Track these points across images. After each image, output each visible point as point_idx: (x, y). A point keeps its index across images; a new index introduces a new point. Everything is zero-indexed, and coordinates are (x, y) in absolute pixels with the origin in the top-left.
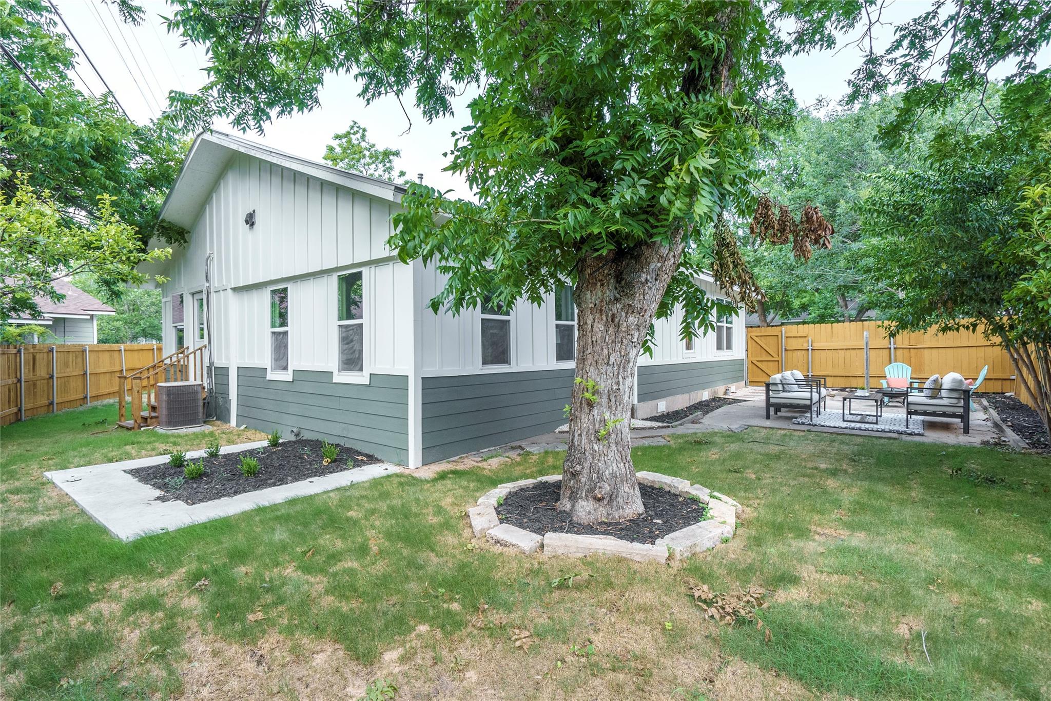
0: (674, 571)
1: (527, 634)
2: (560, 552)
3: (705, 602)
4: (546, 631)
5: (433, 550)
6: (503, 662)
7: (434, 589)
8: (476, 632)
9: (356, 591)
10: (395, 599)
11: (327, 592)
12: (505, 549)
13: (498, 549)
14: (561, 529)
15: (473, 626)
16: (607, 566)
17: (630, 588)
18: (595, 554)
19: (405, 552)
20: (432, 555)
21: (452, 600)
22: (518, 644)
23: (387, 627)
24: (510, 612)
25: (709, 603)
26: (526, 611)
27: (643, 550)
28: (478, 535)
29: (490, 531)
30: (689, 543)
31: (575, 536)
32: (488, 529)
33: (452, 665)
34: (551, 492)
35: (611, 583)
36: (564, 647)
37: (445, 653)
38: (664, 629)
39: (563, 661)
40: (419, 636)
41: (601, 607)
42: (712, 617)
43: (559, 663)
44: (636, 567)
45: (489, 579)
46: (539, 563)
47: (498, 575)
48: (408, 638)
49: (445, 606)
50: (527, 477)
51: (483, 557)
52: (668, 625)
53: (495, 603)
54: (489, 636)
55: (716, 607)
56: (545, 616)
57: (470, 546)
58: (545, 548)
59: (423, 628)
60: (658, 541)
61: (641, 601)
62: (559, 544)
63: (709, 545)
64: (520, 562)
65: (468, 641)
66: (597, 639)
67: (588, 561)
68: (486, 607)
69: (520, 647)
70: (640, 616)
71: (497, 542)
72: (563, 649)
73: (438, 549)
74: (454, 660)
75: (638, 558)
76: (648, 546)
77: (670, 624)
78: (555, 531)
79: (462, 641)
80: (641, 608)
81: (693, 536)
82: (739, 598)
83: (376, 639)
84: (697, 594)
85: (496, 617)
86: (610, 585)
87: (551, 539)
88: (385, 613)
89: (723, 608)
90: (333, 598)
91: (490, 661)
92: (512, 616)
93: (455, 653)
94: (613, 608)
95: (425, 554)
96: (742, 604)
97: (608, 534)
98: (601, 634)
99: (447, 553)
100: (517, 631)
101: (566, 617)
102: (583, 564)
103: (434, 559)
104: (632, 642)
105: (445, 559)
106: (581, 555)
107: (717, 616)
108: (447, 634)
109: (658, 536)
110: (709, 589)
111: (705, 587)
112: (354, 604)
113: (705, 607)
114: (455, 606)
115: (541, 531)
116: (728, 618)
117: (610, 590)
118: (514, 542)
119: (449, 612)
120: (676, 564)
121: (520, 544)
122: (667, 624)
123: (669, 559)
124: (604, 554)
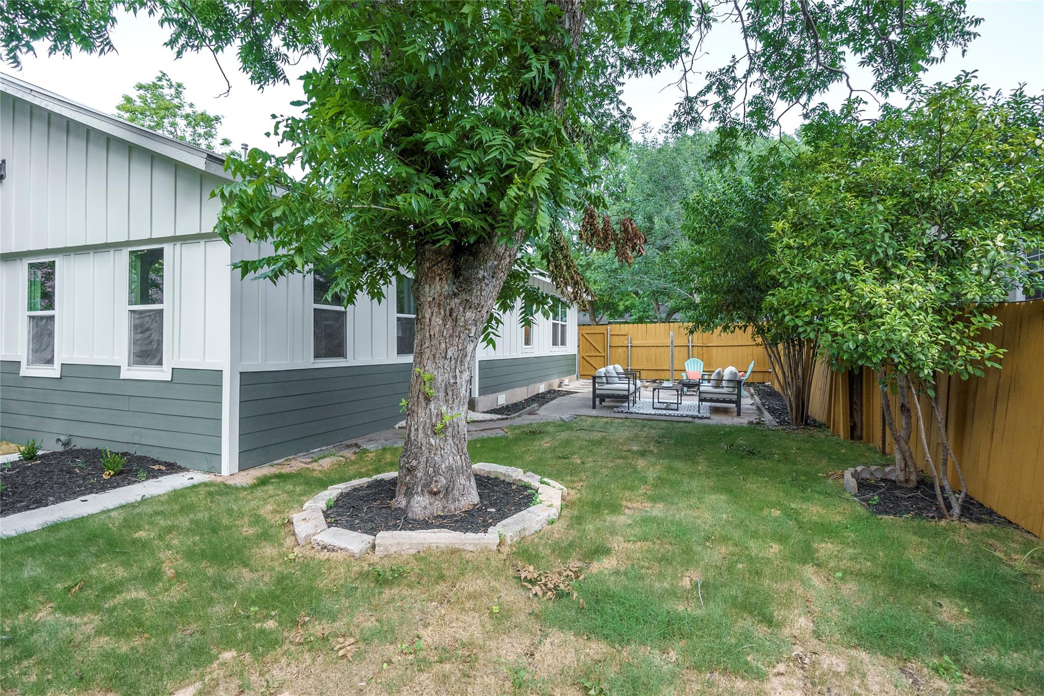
0: (504, 557)
1: (352, 640)
2: (392, 550)
3: (530, 581)
4: (373, 635)
5: (246, 565)
6: (324, 676)
7: (246, 609)
8: (293, 648)
9: (140, 625)
10: (194, 626)
11: (98, 633)
12: (333, 554)
13: (325, 555)
14: (395, 527)
15: (291, 642)
16: (440, 559)
17: (462, 578)
18: (429, 548)
19: (210, 572)
20: (245, 571)
21: (267, 617)
22: (341, 653)
23: (180, 662)
24: (334, 621)
25: (533, 582)
26: (353, 616)
27: (476, 539)
28: (302, 542)
29: (315, 537)
30: (519, 528)
31: (409, 533)
32: (314, 534)
33: (263, 690)
34: (387, 489)
35: (443, 576)
36: (392, 647)
37: (254, 678)
38: (491, 613)
39: (390, 662)
40: (224, 664)
41: (432, 601)
42: (536, 594)
43: (385, 665)
44: (468, 556)
45: (312, 589)
46: (369, 565)
47: (322, 584)
48: (209, 670)
49: (258, 625)
50: (361, 476)
51: (305, 565)
52: (496, 609)
53: (317, 614)
54: (309, 651)
55: (539, 585)
56: (373, 619)
57: (291, 556)
58: (377, 548)
59: (228, 655)
60: (490, 529)
61: (471, 589)
62: (391, 542)
63: (537, 527)
64: (348, 566)
65: (284, 661)
66: (426, 634)
67: (421, 557)
68: (307, 619)
69: (344, 656)
70: (469, 604)
71: (324, 547)
72: (390, 650)
73: (252, 563)
74: (265, 684)
75: (470, 548)
76: (481, 535)
77: (497, 607)
78: (388, 528)
79: (276, 661)
80: (471, 596)
81: (523, 521)
82: (560, 574)
83: (165, 677)
84: (523, 576)
85: (318, 628)
86: (442, 577)
87: (383, 538)
88: (178, 646)
89: (546, 585)
90: (107, 638)
91: (308, 677)
92: (336, 624)
93: (267, 676)
94: (444, 599)
95: (236, 570)
96: (562, 578)
97: (443, 527)
98: (430, 628)
99: (263, 567)
100: (341, 640)
101: (395, 617)
102: (416, 560)
103: (246, 573)
104: (461, 631)
105: (261, 573)
106: (413, 551)
107: (540, 593)
108: (258, 657)
109: (491, 524)
110: (535, 569)
111: (531, 568)
112: (137, 642)
113: (530, 586)
114: (271, 624)
115: (373, 531)
116: (550, 593)
117: (441, 583)
118: (343, 546)
119: (262, 631)
120: (506, 549)
121: (349, 548)
122: (494, 607)
123: (499, 545)
124: (437, 547)
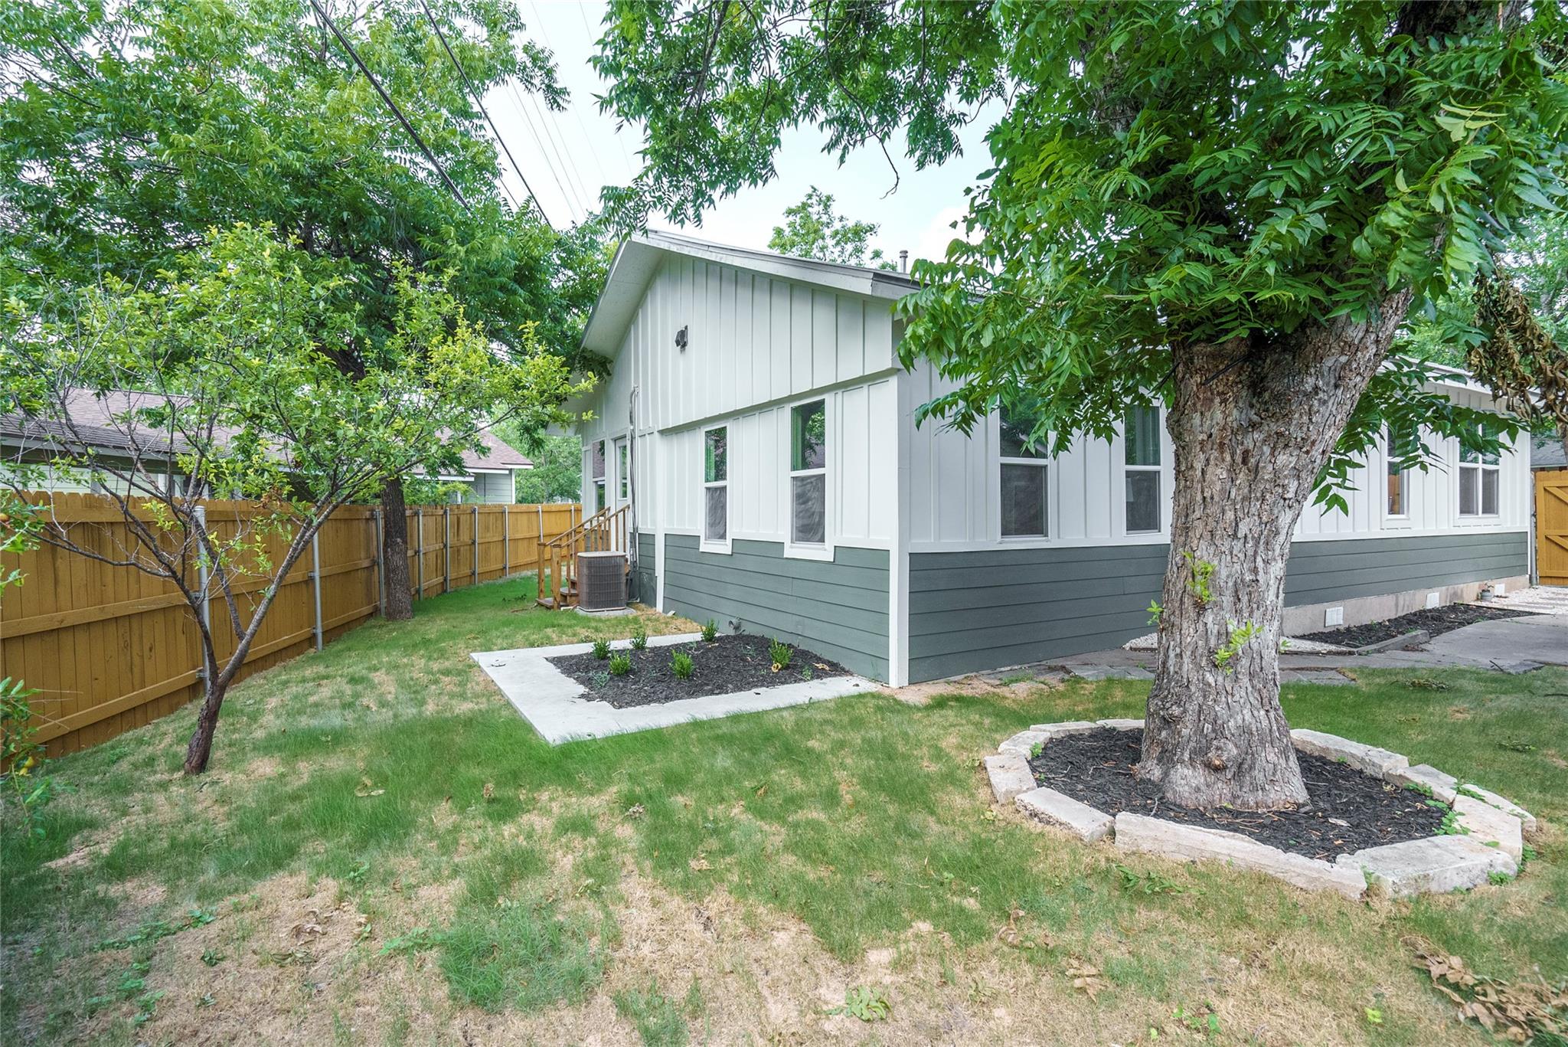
0: (1381, 919)
1: (1094, 971)
2: (1145, 847)
3: (1456, 987)
4: (1127, 974)
5: (932, 813)
6: (1054, 1007)
7: (938, 871)
8: (1006, 949)
9: (825, 854)
10: (879, 875)
11: (786, 848)
12: (1048, 828)
13: (1034, 826)
14: (1146, 810)
15: (1001, 939)
16: (1237, 885)
17: (1287, 932)
18: (1213, 861)
19: (892, 809)
20: (931, 820)
21: (964, 892)
22: (1078, 983)
23: (870, 914)
24: (1061, 930)
25: (1469, 994)
26: (1089, 933)
27: (1310, 869)
28: (1002, 801)
29: (1021, 796)
30: (1412, 871)
31: (1172, 825)
32: (1019, 792)
33: (972, 992)
34: (1130, 746)
35: (1248, 916)
36: (1162, 1007)
37: (958, 970)
38: (1363, 1019)
39: (1161, 1031)
40: (918, 936)
41: (1229, 954)
42: (1475, 1020)
43: (1154, 1032)
44: (1298, 897)
45: (1023, 871)
46: (1108, 859)
47: (1038, 867)
48: (902, 937)
49: (956, 899)
50: (1086, 718)
51: (1011, 834)
52: (1374, 1015)
53: (1037, 912)
54: (1029, 961)
55: (1483, 1003)
56: (1123, 949)
57: (988, 814)
58: (1118, 837)
59: (924, 927)
60: (1342, 858)
61: (1311, 960)
62: (1144, 833)
63: (1461, 881)
64: (1074, 852)
65: (994, 961)
66: (1225, 1008)
67: (1201, 871)
68: (1022, 913)
69: (1082, 990)
70: (1306, 986)
71: (1034, 815)
72: (1159, 1010)
73: (939, 811)
74: (974, 985)
75: (1301, 883)
76: (1320, 864)
77: (1377, 1013)
78: (1134, 811)
79: (983, 958)
80: (1309, 972)
81: (1421, 860)
82: (1540, 997)
83: (857, 929)
84: (1436, 971)
85: (1039, 933)
86: (1243, 919)
87: (1128, 823)
88: (867, 893)
89: (1502, 1010)
90: (794, 858)
91: (1032, 999)
92: (1066, 937)
93: (974, 975)
94: (1251, 959)
95: (921, 816)
96: (1549, 1010)
97: (1235, 831)
98: (1231, 1001)
99: (953, 821)
100: (1075, 963)
101: (1162, 958)
102: (1191, 874)
103: (934, 827)
104: (1296, 1028)
105: (952, 828)
106: (1185, 859)
107: (1488, 1022)
108: (962, 945)
109: (1340, 850)
110: (1465, 966)
111: (1456, 961)
112: (823, 872)
113: (1456, 997)
114: (971, 904)
115: (1109, 807)
116: (1514, 1029)
117: (1245, 928)
118: (1063, 819)
119: (962, 910)
120: (1383, 907)
121: (1074, 824)
122: (1369, 1011)
123: (1366, 893)
124: (1230, 864)
